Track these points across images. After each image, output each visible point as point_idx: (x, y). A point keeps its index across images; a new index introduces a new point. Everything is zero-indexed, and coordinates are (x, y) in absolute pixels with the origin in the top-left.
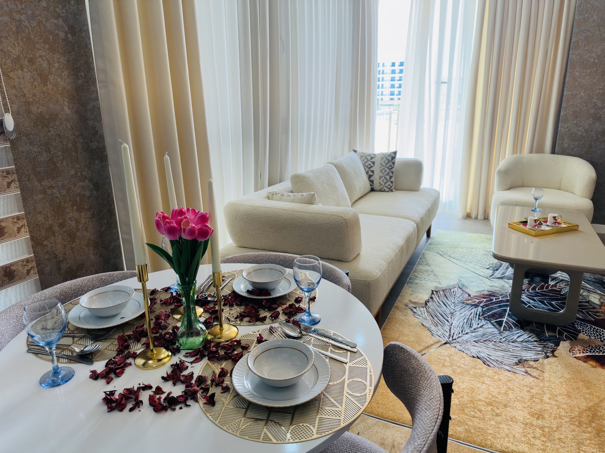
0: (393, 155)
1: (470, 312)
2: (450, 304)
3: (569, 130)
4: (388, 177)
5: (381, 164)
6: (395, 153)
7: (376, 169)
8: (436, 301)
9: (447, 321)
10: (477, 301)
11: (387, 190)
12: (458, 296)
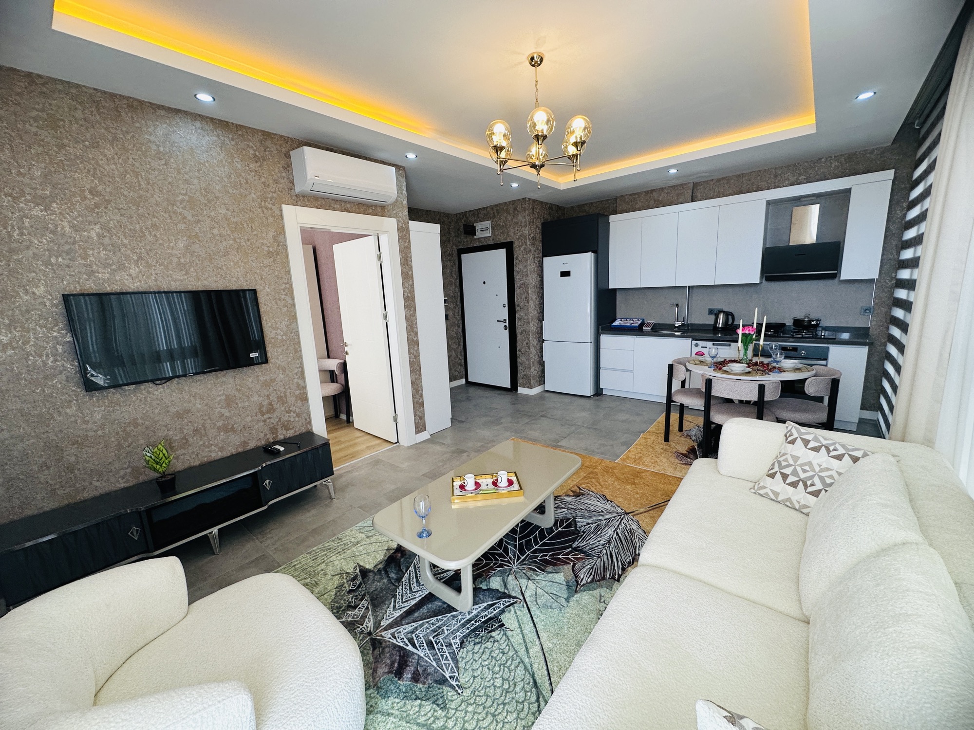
1: (588, 542)
2: (605, 556)
8: (620, 563)
9: (617, 534)
10: (569, 556)
12: (588, 566)
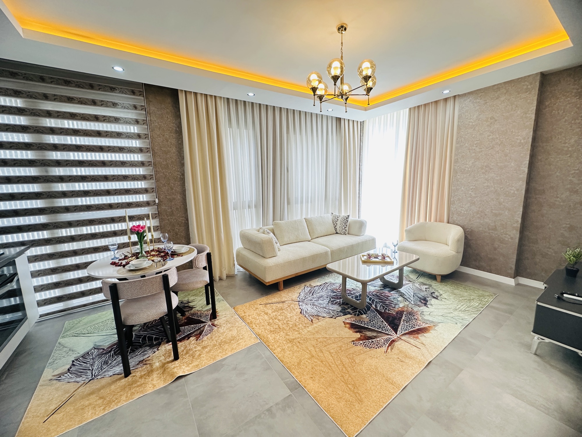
0: (347, 217)
1: (328, 294)
3: (456, 210)
4: (343, 227)
5: (341, 221)
6: (348, 216)
7: (338, 223)
8: (321, 287)
10: (339, 291)
11: (343, 234)
12: (334, 287)
